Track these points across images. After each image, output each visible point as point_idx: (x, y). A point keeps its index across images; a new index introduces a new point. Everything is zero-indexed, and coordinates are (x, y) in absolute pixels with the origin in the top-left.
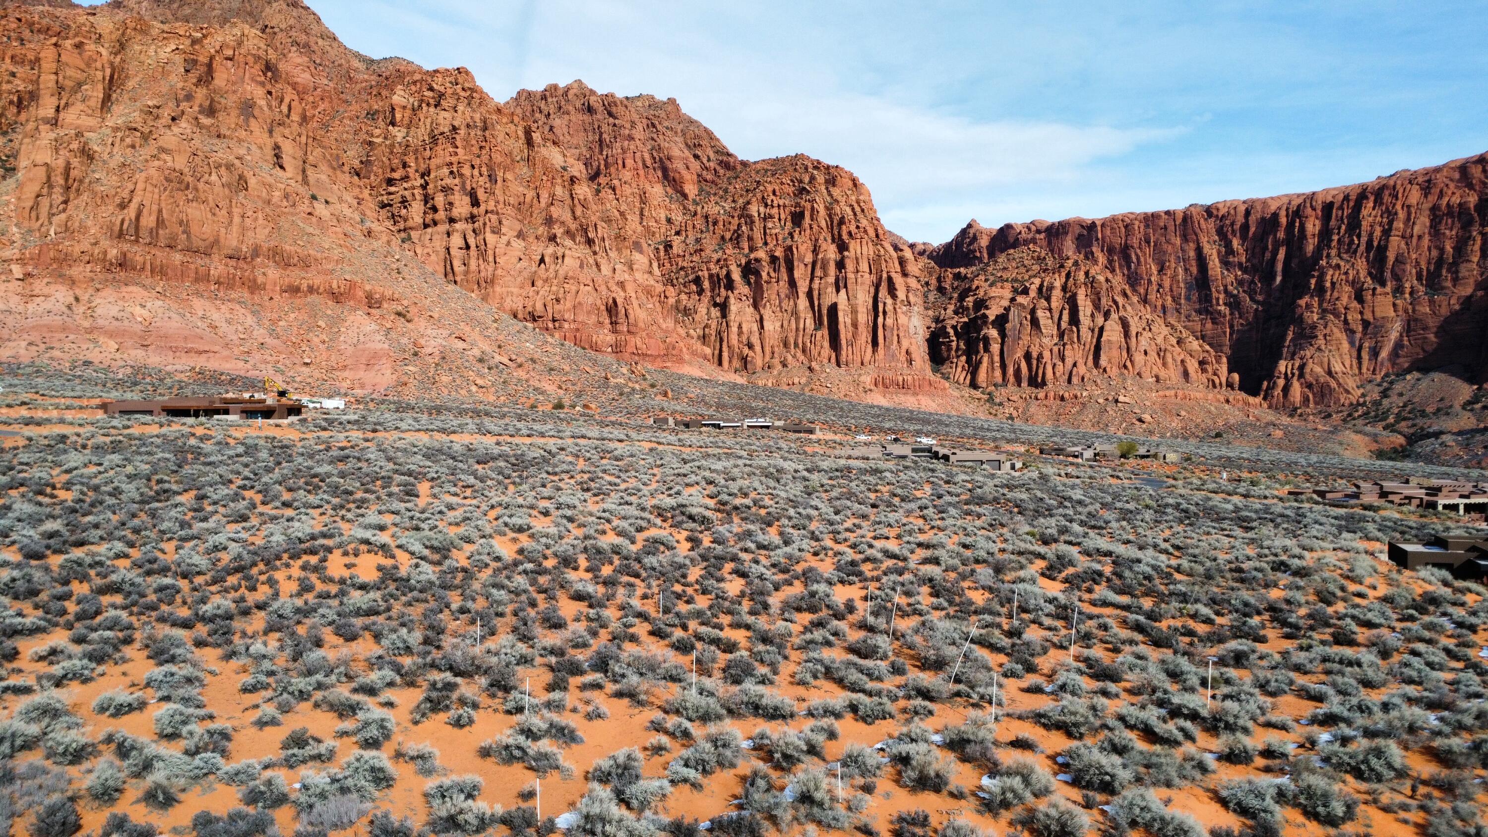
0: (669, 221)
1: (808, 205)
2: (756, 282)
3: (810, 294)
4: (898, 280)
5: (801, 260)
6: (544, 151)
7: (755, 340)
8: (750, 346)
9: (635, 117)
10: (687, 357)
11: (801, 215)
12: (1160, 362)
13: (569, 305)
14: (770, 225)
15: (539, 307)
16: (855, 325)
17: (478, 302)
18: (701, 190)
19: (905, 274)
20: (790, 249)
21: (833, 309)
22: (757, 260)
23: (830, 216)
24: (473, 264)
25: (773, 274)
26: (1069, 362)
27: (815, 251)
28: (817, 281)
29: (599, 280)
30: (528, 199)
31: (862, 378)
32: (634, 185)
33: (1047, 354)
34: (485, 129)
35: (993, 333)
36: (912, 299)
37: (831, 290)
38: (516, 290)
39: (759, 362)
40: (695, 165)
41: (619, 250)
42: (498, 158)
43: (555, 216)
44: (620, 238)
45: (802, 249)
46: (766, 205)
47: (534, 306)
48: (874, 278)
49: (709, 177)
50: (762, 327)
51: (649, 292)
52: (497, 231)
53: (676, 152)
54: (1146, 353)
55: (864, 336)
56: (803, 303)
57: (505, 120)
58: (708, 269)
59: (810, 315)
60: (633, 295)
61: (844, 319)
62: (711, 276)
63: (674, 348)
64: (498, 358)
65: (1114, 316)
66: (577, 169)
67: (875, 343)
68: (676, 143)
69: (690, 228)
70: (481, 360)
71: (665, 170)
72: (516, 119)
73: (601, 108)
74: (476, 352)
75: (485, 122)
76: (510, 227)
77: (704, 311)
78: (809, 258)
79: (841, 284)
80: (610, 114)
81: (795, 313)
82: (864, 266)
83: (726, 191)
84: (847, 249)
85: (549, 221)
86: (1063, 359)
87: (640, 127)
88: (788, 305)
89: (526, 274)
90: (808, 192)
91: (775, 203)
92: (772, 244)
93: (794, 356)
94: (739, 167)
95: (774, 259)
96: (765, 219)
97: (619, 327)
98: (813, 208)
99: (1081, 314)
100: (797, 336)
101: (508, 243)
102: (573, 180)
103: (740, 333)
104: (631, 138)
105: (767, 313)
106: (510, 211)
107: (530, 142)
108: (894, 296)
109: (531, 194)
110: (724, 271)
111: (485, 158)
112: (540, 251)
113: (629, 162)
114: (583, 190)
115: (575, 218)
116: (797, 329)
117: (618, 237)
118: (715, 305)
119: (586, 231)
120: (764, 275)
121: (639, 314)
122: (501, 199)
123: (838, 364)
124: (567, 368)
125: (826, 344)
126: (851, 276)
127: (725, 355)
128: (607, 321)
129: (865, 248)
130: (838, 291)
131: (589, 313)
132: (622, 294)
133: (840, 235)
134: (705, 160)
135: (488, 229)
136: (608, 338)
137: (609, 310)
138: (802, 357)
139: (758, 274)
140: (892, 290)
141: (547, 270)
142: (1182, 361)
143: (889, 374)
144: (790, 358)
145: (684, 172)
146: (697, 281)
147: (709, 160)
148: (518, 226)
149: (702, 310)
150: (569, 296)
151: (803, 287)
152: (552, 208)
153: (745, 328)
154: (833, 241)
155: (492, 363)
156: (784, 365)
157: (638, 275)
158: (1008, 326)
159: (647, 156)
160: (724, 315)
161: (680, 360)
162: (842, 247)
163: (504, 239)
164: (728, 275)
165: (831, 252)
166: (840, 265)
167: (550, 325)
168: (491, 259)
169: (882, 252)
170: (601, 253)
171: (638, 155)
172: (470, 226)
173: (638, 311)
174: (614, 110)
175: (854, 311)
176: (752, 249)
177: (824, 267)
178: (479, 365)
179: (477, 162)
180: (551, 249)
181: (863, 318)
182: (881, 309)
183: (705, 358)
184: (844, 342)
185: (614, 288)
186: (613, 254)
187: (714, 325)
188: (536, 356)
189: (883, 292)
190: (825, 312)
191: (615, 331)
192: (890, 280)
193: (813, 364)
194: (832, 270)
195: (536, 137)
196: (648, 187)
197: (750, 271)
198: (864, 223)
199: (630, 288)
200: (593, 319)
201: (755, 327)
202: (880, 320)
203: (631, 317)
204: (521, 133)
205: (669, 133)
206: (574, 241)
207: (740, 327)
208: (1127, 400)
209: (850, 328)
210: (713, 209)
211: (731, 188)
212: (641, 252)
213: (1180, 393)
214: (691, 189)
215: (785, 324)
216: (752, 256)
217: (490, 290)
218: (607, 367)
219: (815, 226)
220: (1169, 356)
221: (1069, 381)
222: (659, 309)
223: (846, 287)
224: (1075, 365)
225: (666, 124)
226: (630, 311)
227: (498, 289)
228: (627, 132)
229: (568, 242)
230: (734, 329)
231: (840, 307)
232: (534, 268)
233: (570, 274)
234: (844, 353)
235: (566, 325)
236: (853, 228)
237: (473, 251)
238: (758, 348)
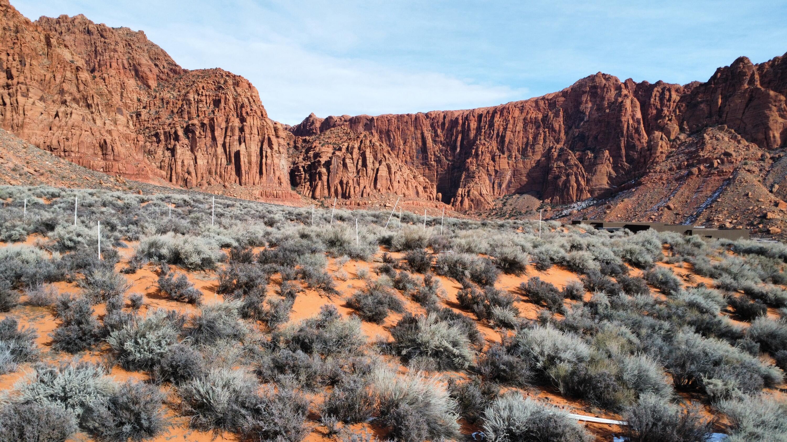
0: (139, 100)
1: (223, 96)
2: (192, 137)
3: (224, 145)
4: (274, 139)
5: (219, 126)
6: (58, 50)
7: (192, 169)
8: (189, 173)
9: (118, 39)
10: (151, 176)
11: (219, 101)
12: (405, 187)
13: (75, 142)
14: (201, 105)
15: (55, 143)
16: (250, 163)
17: (12, 136)
18: (159, 84)
19: (277, 137)
20: (213, 119)
21: (238, 154)
22: (193, 125)
23: (236, 103)
24: (8, 115)
25: (202, 133)
26: (362, 186)
27: (227, 121)
28: (228, 138)
29: (95, 128)
30: (48, 78)
31: (254, 192)
32: (117, 78)
33: (351, 182)
34: (17, 32)
35: (324, 170)
36: (281, 150)
37: (236, 143)
38: (39, 132)
39: (194, 182)
40: (156, 70)
41: (108, 113)
42: (26, 51)
43: (66, 89)
44: (108, 105)
45: (220, 120)
46: (199, 95)
47: (51, 142)
48: (260, 137)
49: (164, 77)
50: (196, 163)
51: (127, 138)
52: (26, 95)
53: (143, 61)
54: (399, 182)
55: (255, 169)
56: (220, 150)
57: (31, 29)
58: (163, 129)
59: (224, 156)
60: (117, 138)
61: (244, 159)
62: (165, 133)
63: (143, 170)
64: (26, 169)
65: (384, 163)
66: (80, 63)
67: (261, 173)
68: (143, 56)
69: (152, 105)
70: (14, 170)
71: (137, 71)
72: (40, 29)
73: (96, 32)
74: (11, 165)
75: (17, 27)
76: (35, 93)
77: (161, 152)
78: (223, 125)
79: (242, 140)
80: (102, 36)
81: (216, 155)
82: (255, 131)
83: (174, 85)
84: (245, 121)
85: (62, 92)
86: (359, 185)
87: (121, 45)
88: (210, 150)
89: (46, 123)
90: (223, 89)
91: (204, 94)
92: (202, 117)
93: (215, 179)
94: (182, 73)
95: (203, 125)
96: (198, 102)
97: (108, 157)
98: (226, 98)
99: (368, 161)
100: (217, 168)
101: (34, 103)
102: (78, 69)
103: (183, 165)
104: (115, 51)
105: (199, 155)
106: (34, 83)
107: (49, 44)
108: (271, 148)
109: (49, 75)
110: (173, 130)
111: (17, 50)
112: (55, 109)
113: (114, 65)
114: (85, 75)
115: (79, 91)
116: (217, 164)
117: (107, 104)
118: (168, 149)
119: (86, 99)
120: (197, 133)
121: (121, 149)
122: (29, 76)
123: (240, 184)
124: (74, 177)
125: (234, 173)
126: (247, 136)
127: (174, 178)
128: (100, 153)
129: (255, 121)
130: (240, 144)
131: (88, 147)
132: (110, 137)
133: (241, 113)
134: (161, 68)
135: (19, 94)
136: (101, 163)
137: (101, 147)
138: (219, 180)
139: (193, 132)
140: (270, 145)
141: (60, 121)
142: (416, 187)
143: (269, 190)
144: (212, 180)
145: (148, 73)
146: (157, 135)
147: (164, 68)
148: (40, 94)
149: (160, 152)
150: (74, 137)
151: (220, 141)
152: (64, 84)
153: (186, 163)
154: (238, 116)
155: (22, 172)
156: (209, 184)
157: (120, 128)
158: (331, 167)
159: (125, 62)
160: (173, 155)
161: (147, 178)
162: (243, 120)
163: (31, 101)
164: (176, 132)
165: (236, 122)
166: (242, 130)
167: (62, 154)
168: (21, 112)
169: (265, 124)
170: (96, 113)
171: (120, 61)
172: (6, 91)
173: (120, 148)
174: (104, 34)
175: (249, 155)
176: (190, 119)
177: (232, 130)
178: (13, 173)
179: (11, 52)
180: (63, 109)
181: (254, 159)
182: (264, 154)
183: (162, 177)
184: (243, 172)
185: (105, 134)
186: (104, 114)
187: (167, 160)
188: (53, 170)
189: (265, 146)
190: (233, 155)
191: (105, 159)
192: (269, 139)
193: (226, 184)
194: (237, 132)
195: (53, 41)
196: (126, 80)
197: (188, 130)
198: (255, 108)
199: (115, 134)
200: (91, 151)
201: (192, 163)
202: (264, 160)
203: (116, 151)
204: (42, 38)
205: (139, 50)
206: (78, 104)
207: (183, 162)
208: (390, 205)
209: (247, 164)
210: (166, 95)
211: (177, 84)
212: (122, 114)
213: (415, 202)
214: (153, 83)
215: (210, 161)
216: (190, 122)
217: (20, 131)
218: (100, 178)
219: (227, 108)
220: (409, 183)
221: (362, 196)
222: (133, 148)
223: (245, 141)
224: (365, 187)
225: (138, 45)
226: (115, 148)
227: (26, 131)
228: (113, 47)
229: (75, 105)
230: (179, 163)
231: (241, 152)
232: (51, 119)
233: (76, 124)
234: (243, 178)
235: (73, 155)
236: (249, 110)
237: (8, 107)
238: (194, 174)
